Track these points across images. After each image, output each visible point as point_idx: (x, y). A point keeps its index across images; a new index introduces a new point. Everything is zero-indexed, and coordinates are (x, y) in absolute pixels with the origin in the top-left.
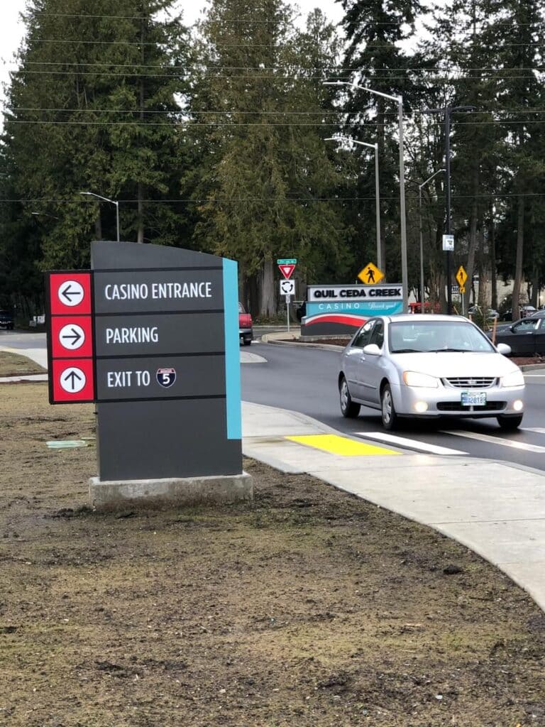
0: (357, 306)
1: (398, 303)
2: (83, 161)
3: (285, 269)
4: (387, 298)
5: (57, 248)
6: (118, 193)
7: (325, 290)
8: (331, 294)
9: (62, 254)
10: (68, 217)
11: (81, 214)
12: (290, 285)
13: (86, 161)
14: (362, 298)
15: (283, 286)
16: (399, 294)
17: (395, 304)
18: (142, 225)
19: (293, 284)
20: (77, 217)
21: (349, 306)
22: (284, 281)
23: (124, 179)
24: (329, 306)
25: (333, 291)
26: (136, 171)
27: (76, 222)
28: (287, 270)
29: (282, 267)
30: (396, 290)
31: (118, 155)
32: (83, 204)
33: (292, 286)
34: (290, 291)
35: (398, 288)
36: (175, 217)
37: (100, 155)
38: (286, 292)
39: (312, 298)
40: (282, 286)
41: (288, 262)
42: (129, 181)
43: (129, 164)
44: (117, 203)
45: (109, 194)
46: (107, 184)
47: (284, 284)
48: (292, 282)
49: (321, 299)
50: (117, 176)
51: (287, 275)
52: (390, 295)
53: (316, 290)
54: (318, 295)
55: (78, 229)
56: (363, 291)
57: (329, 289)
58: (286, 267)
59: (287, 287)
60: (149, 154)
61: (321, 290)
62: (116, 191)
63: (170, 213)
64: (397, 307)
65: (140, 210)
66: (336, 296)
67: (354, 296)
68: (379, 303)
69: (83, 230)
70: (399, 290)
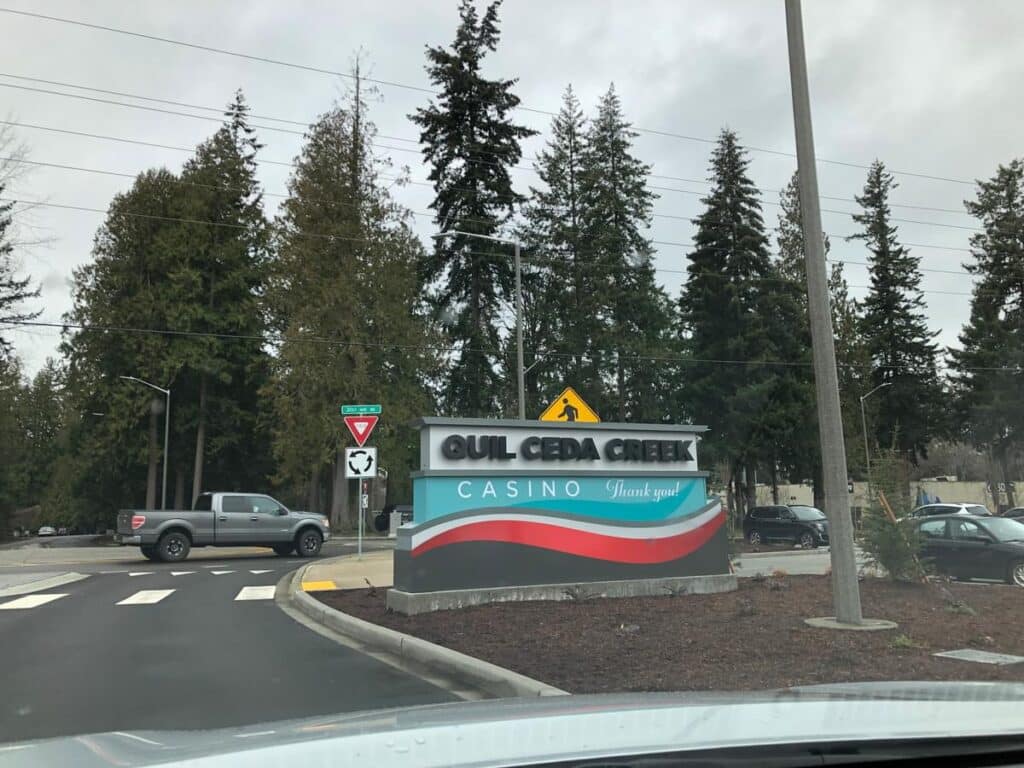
0: (572, 489)
1: (687, 482)
2: (135, 347)
3: (357, 424)
4: (655, 467)
5: (99, 444)
6: (171, 382)
7: (478, 434)
8: (495, 449)
9: (102, 452)
10: (113, 409)
11: (127, 405)
12: (366, 456)
13: (140, 347)
14: (583, 466)
15: (352, 459)
16: (688, 457)
17: (678, 485)
18: (203, 422)
19: (374, 457)
20: (122, 410)
21: (549, 489)
22: (355, 450)
23: (179, 366)
24: (489, 489)
25: (504, 439)
26: (195, 357)
27: (122, 415)
28: (361, 427)
29: (352, 422)
30: (676, 444)
31: (177, 342)
32: (132, 395)
33: (370, 459)
34: (366, 470)
35: (683, 439)
36: (242, 413)
37: (154, 342)
38: (357, 472)
39: (435, 462)
40: (348, 459)
41: (363, 410)
42: (186, 368)
43: (188, 350)
44: (168, 392)
45: (161, 383)
46: (160, 373)
47: (353, 455)
48: (372, 452)
49: (464, 465)
50: (173, 363)
51: (361, 437)
52: (662, 459)
53: (445, 434)
54: (455, 449)
55: (123, 423)
56: (589, 442)
57: (490, 433)
58: (359, 420)
59: (360, 462)
60: (212, 339)
61: (464, 434)
62: (170, 379)
63: (236, 409)
64: (684, 494)
65: (202, 404)
66: (513, 456)
67: (563, 457)
68: (631, 482)
69: (129, 423)
70: (688, 443)
